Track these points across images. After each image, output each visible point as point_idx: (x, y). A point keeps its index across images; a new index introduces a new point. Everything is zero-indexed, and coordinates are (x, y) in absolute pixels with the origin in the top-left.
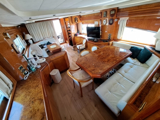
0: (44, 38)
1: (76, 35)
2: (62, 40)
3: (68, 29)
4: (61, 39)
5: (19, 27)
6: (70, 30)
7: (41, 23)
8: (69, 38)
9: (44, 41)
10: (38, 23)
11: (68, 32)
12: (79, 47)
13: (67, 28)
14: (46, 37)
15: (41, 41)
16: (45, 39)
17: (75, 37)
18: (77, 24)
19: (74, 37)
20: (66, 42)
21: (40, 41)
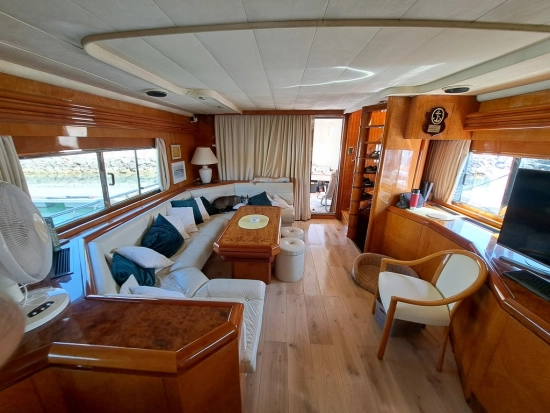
0: (259, 174)
1: (400, 201)
2: (329, 202)
3: (368, 163)
4: (327, 197)
5: (196, 120)
6: (374, 169)
7: (268, 119)
8: (358, 202)
9: (250, 185)
10: (258, 117)
11: (366, 176)
12: (394, 301)
13: (364, 155)
14: (264, 174)
15: (244, 181)
16: (255, 180)
17: (393, 209)
18: (431, 143)
19: (387, 210)
20: (339, 217)
21: (239, 181)
